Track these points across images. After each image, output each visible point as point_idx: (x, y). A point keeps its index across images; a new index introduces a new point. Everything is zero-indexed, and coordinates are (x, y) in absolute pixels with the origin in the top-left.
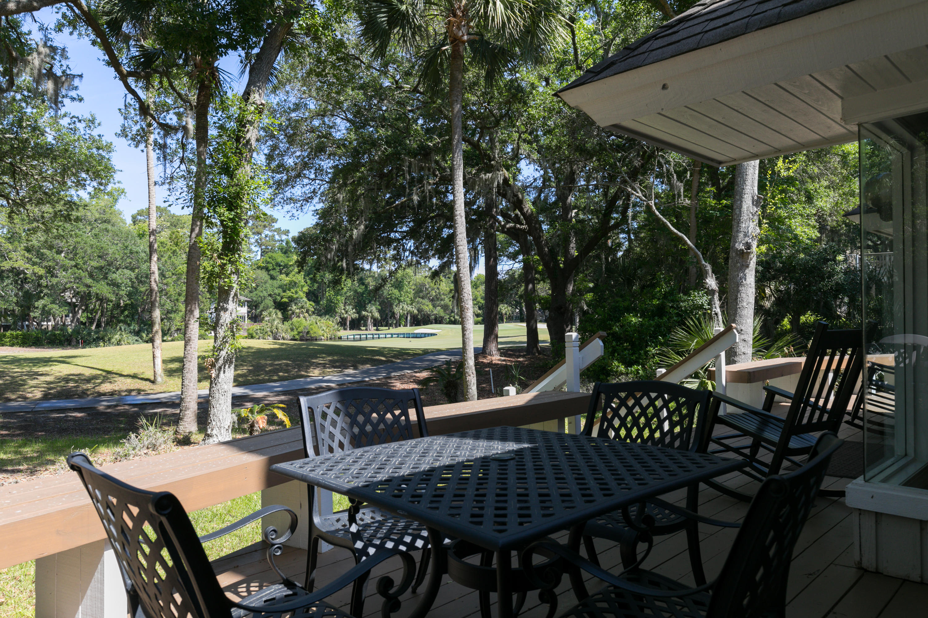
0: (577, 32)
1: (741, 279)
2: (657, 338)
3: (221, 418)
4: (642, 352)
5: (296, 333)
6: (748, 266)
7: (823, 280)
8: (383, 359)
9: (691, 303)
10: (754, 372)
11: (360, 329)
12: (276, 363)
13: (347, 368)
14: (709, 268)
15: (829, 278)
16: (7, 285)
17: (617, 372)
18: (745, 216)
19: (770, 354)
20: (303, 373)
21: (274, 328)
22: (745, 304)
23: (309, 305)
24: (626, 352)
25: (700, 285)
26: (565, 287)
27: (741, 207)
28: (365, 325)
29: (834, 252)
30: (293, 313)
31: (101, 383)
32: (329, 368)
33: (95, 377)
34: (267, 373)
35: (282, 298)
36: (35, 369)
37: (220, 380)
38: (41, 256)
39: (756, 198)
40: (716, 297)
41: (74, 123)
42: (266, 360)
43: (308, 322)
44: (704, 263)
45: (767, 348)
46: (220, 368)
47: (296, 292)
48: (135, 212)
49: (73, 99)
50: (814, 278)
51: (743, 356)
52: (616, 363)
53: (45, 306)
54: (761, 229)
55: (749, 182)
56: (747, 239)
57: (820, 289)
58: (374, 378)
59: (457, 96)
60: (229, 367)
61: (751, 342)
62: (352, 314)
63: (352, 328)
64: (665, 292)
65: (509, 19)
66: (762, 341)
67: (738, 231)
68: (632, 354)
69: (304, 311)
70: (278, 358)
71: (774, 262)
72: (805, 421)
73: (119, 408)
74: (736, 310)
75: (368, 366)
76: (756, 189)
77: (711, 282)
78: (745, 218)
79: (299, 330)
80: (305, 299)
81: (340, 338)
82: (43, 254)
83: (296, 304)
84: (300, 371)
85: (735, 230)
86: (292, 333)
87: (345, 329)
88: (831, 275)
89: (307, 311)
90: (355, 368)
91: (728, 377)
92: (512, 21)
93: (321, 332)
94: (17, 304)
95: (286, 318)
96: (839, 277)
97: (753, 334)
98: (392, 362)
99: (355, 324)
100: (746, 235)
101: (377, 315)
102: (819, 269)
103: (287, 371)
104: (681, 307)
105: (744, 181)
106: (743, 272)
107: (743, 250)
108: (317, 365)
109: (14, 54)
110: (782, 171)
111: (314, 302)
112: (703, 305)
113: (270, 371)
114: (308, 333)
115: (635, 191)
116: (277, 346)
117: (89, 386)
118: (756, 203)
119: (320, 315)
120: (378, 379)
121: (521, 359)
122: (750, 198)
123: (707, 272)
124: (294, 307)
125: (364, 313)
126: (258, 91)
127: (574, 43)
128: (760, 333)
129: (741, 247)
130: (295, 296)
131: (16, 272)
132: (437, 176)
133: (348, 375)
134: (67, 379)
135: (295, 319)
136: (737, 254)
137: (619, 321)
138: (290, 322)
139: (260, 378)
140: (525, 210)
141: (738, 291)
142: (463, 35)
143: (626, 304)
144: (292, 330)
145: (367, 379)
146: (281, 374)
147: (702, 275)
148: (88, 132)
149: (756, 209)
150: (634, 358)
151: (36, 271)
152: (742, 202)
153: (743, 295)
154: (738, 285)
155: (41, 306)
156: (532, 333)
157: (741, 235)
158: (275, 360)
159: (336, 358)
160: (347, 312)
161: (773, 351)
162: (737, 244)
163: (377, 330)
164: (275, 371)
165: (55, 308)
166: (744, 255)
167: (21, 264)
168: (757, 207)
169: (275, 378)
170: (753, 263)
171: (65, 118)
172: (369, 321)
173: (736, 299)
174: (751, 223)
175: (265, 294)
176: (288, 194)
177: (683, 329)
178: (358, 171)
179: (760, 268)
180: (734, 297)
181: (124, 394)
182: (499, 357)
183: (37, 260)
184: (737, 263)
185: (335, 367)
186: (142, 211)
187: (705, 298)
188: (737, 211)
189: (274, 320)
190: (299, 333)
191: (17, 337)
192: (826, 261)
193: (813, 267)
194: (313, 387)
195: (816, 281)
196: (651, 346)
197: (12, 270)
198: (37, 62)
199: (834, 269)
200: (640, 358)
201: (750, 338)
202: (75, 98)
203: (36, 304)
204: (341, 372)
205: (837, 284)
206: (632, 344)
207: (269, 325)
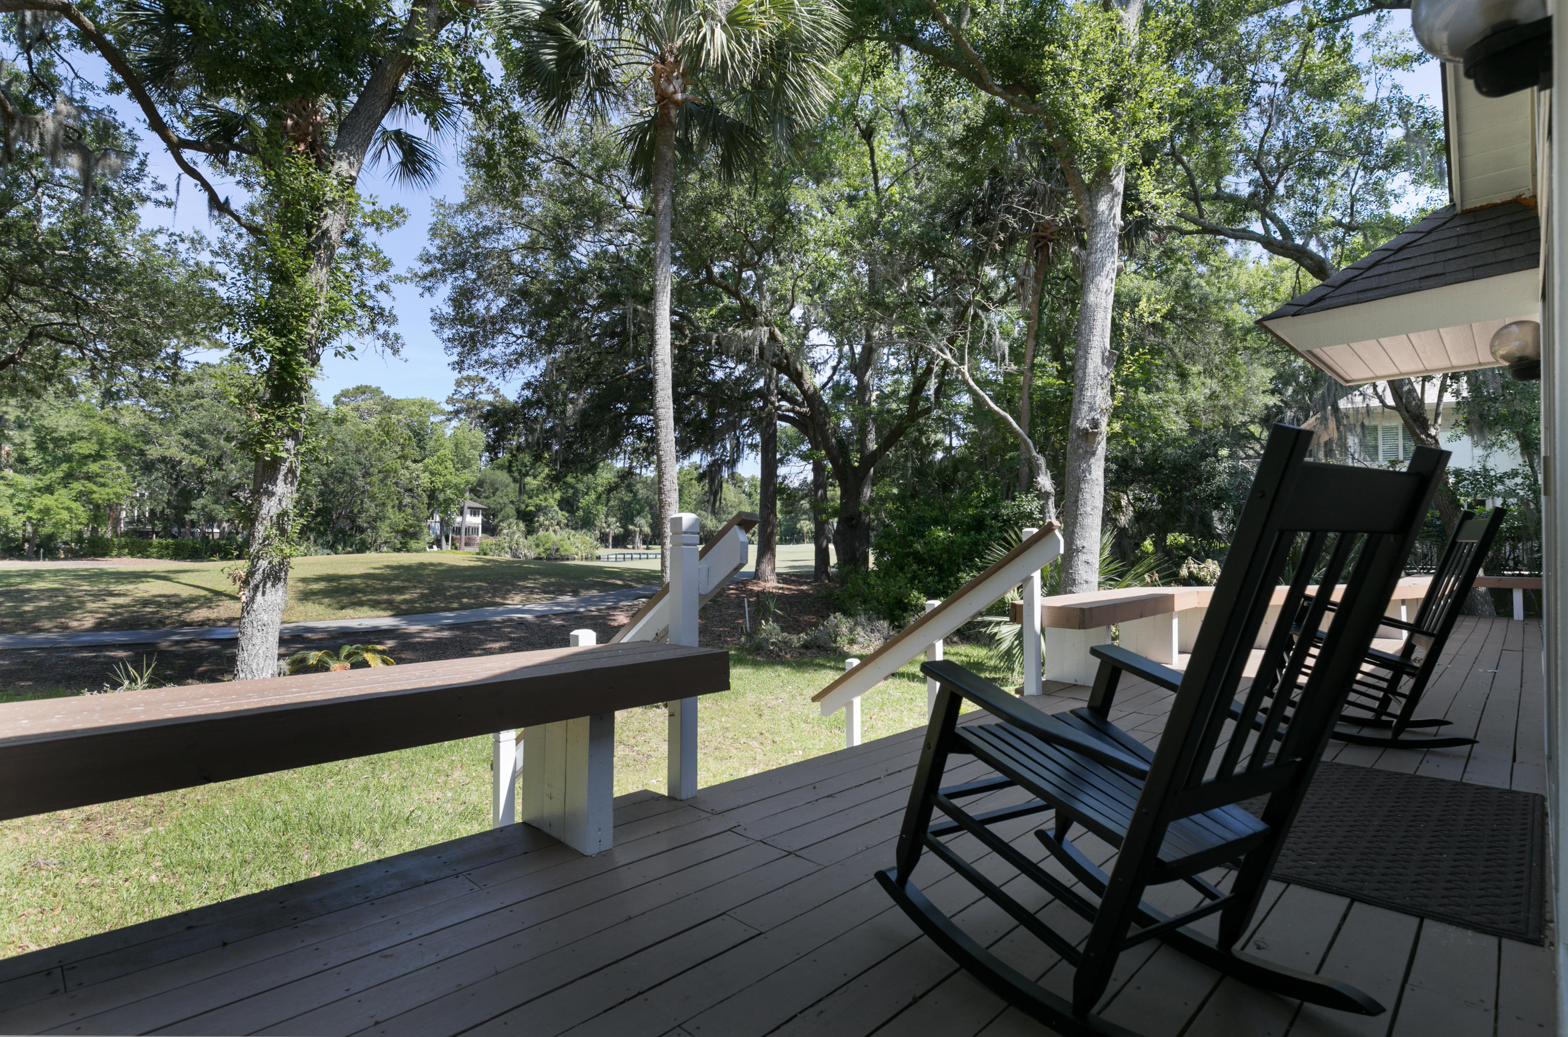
0: (876, 150)
1: (1084, 472)
2: (972, 560)
3: (254, 667)
4: (952, 579)
5: (541, 549)
6: (1094, 454)
7: (1200, 483)
8: (619, 582)
9: (1016, 510)
10: (1091, 609)
11: (625, 547)
12: (467, 585)
13: (563, 593)
14: (1042, 461)
15: (1208, 480)
16: (156, 479)
17: (916, 606)
18: (1090, 381)
19: (1125, 584)
20: (498, 600)
21: (514, 542)
22: (1088, 509)
23: (562, 516)
24: (930, 579)
25: (1030, 485)
26: (859, 493)
27: (1085, 367)
28: (633, 543)
29: (1215, 445)
30: (541, 525)
31: (196, 608)
32: (537, 593)
33: (192, 600)
34: (446, 598)
35: (527, 506)
36: (112, 587)
37: (255, 606)
38: (203, 444)
39: (1107, 354)
40: (1051, 502)
41: (175, 243)
42: (452, 581)
43: (559, 537)
44: (1035, 454)
45: (1122, 575)
46: (256, 587)
47: (546, 499)
48: (338, 392)
49: (158, 203)
50: (1187, 480)
51: (1085, 586)
52: (916, 593)
53: (204, 507)
54: (1113, 400)
55: (1097, 331)
56: (1093, 413)
57: (1196, 495)
58: (593, 608)
59: (664, 183)
60: (273, 586)
61: (1097, 566)
62: (615, 529)
63: (615, 546)
64: (986, 498)
65: (732, 55)
66: (1112, 566)
67: (1080, 402)
68: (939, 582)
69: (555, 522)
70: (471, 579)
71: (1133, 459)
72: (1210, 773)
73: (192, 645)
74: (1076, 517)
75: (594, 592)
76: (1107, 341)
77: (1045, 481)
78: (1091, 383)
79: (547, 546)
80: (557, 508)
81: (599, 558)
82: (204, 440)
83: (545, 514)
84: (494, 596)
85: (1076, 400)
86: (538, 551)
87: (607, 547)
88: (1211, 475)
89: (558, 524)
90: (575, 593)
91: (1045, 618)
92: (737, 57)
93: (574, 550)
94: (169, 503)
95: (530, 531)
96: (1222, 480)
97: (1101, 554)
98: (631, 587)
99: (621, 541)
100: (1092, 409)
101: (647, 530)
102: (1194, 468)
103: (476, 597)
104: (1002, 515)
105: (1091, 329)
106: (1087, 462)
107: (1087, 429)
108: (522, 589)
109: (10, 108)
110: (1146, 315)
111: (568, 512)
112: (1032, 513)
113: (451, 596)
114: (557, 550)
115: (942, 351)
116: (480, 563)
117: (175, 612)
118: (1106, 361)
119: (575, 529)
120: (599, 610)
121: (804, 587)
122: (1099, 354)
123: (1038, 467)
124: (542, 519)
125: (631, 527)
126: (348, 158)
127: (873, 164)
128: (1112, 553)
129: (1085, 425)
130: (544, 504)
131: (171, 464)
132: (686, 336)
133: (558, 604)
134: (145, 603)
135: (541, 533)
136: (1078, 435)
137: (924, 537)
138: (535, 536)
139: (432, 605)
140: (806, 387)
141: (1079, 490)
142: (675, 92)
143: (935, 513)
144: (537, 546)
145: (582, 610)
146: (465, 600)
147: (1033, 472)
148: (193, 255)
149: (1106, 370)
150: (941, 587)
151: (194, 461)
152: (1086, 359)
153: (1087, 496)
154: (1080, 480)
155: (199, 507)
156: (822, 555)
157: (1085, 408)
158: (465, 581)
159: (553, 580)
160: (609, 526)
161: (1128, 578)
162: (1078, 421)
163: (648, 549)
164: (458, 597)
165: (219, 511)
166: (1088, 437)
167: (175, 452)
168: (1109, 367)
169: (455, 605)
170: (1102, 449)
171: (159, 236)
172: (638, 539)
173: (1077, 501)
174: (1099, 391)
175: (506, 500)
176: (485, 354)
177: (1001, 545)
178: (558, 316)
179: (1114, 467)
180: (1073, 499)
181: (220, 624)
182: (776, 584)
183: (197, 448)
184: (1078, 448)
185: (545, 593)
186: (348, 391)
187: (1035, 504)
188: (1080, 373)
189: (514, 533)
190: (546, 550)
191: (167, 547)
192: (1204, 457)
193: (1187, 464)
194: (498, 619)
195: (1190, 484)
196: (964, 571)
197: (163, 460)
198: (50, 125)
199: (1214, 469)
200: (948, 587)
201: (1095, 560)
202: (161, 202)
203: (193, 503)
204: (552, 599)
205: (1219, 488)
206: (940, 568)
207: (508, 539)
